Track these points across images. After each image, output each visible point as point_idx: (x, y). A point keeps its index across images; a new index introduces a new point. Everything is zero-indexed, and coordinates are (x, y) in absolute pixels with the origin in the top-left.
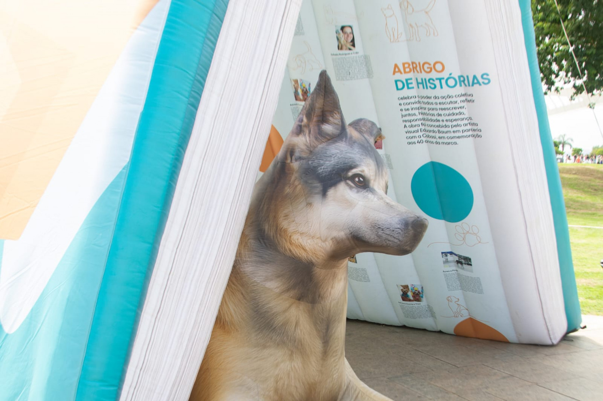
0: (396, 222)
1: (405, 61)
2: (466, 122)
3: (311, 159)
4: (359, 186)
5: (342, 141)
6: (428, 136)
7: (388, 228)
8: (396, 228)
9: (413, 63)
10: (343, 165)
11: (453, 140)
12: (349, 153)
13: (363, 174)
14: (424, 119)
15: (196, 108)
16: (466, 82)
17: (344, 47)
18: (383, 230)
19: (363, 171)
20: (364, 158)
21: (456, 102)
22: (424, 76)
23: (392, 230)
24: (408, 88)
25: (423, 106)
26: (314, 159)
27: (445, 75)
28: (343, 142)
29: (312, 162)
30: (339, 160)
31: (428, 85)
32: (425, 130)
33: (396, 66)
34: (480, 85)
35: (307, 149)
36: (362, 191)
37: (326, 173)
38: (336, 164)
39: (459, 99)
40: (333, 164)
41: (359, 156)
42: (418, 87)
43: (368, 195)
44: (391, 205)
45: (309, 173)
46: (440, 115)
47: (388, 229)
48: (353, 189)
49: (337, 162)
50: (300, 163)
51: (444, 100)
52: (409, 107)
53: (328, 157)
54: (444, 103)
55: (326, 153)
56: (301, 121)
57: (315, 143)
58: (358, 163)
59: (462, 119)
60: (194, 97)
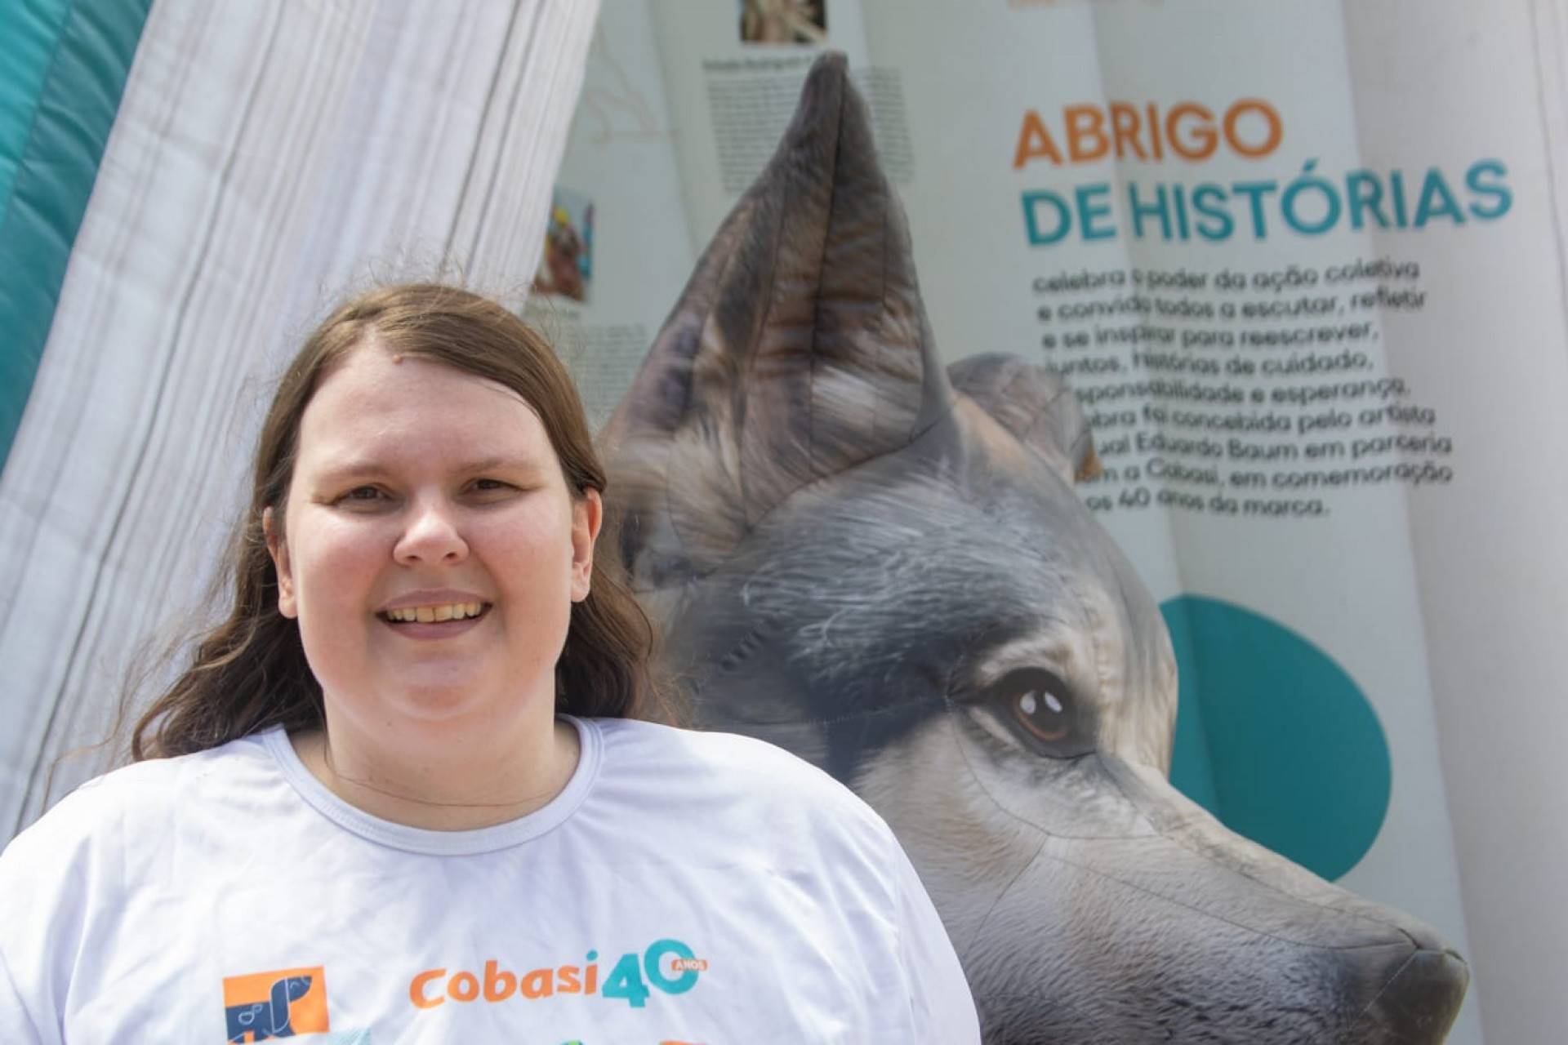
0: (1286, 971)
1: (1077, 98)
2: (1372, 402)
3: (752, 573)
4: (1042, 740)
5: (933, 472)
6: (1176, 473)
7: (1233, 1008)
8: (1290, 1010)
9: (1117, 110)
10: (949, 616)
11: (1305, 494)
12: (981, 545)
13: (1060, 670)
14: (1158, 389)
15: (68, 228)
16: (1387, 205)
17: (773, 30)
18: (1201, 1018)
19: (1061, 655)
20: (1063, 579)
21: (1328, 306)
22: (1173, 172)
23: (1261, 1019)
24: (1088, 234)
25: (1156, 321)
26: (766, 573)
27: (1281, 169)
28: (940, 476)
29: (757, 591)
30: (922, 585)
31: (1193, 217)
32: (1160, 443)
33: (1032, 123)
34: (1459, 218)
35: (726, 517)
36: (1058, 776)
37: (847, 658)
38: (905, 609)
39: (1344, 292)
40: (887, 608)
41: (1036, 564)
42: (1139, 231)
43: (1094, 797)
44: (1244, 865)
45: (740, 655)
46: (1246, 369)
47: (1235, 1014)
48: (1010, 763)
49: (912, 598)
50: (685, 595)
51: (1268, 297)
52: (1087, 326)
53: (858, 563)
54: (1265, 311)
55: (841, 542)
56: (695, 346)
57: (771, 482)
58: (1033, 605)
59: (1357, 391)
60: (53, 156)
